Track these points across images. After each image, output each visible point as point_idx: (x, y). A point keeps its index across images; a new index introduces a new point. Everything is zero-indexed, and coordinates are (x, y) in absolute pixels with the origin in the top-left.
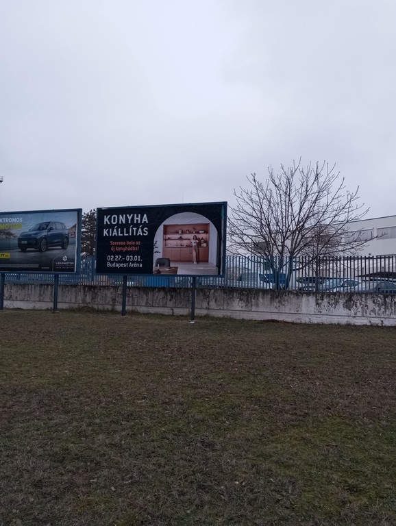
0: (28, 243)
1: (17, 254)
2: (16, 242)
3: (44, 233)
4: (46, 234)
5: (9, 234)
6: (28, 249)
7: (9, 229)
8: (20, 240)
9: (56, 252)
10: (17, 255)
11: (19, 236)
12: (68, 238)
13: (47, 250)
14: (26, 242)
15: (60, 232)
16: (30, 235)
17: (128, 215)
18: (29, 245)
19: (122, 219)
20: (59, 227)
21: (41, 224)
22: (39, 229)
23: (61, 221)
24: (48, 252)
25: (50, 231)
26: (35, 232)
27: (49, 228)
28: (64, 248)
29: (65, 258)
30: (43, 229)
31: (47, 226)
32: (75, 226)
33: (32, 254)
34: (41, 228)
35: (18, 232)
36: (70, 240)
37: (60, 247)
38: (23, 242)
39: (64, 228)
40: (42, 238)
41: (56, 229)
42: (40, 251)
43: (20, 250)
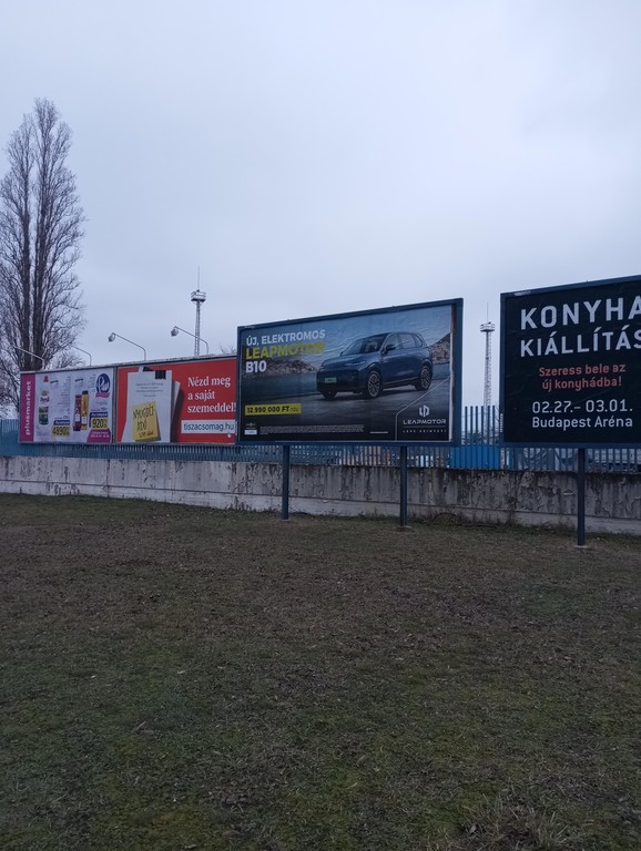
0: (338, 379)
1: (316, 404)
2: (313, 380)
3: (375, 359)
4: (377, 360)
5: (299, 365)
6: (339, 394)
7: (298, 354)
8: (320, 375)
9: (404, 398)
10: (315, 406)
11: (318, 367)
12: (429, 366)
13: (382, 393)
14: (334, 380)
15: (412, 353)
16: (343, 364)
17: (587, 304)
18: (342, 385)
19: (571, 314)
20: (408, 342)
21: (366, 341)
22: (362, 351)
23: (412, 330)
24: (383, 399)
25: (386, 353)
26: (354, 357)
27: (384, 346)
28: (420, 388)
29: (425, 411)
30: (372, 350)
31: (380, 343)
32: (446, 339)
33: (348, 404)
34: (366, 348)
35: (316, 359)
36: (436, 370)
37: (413, 387)
38: (327, 380)
39: (422, 345)
40: (369, 370)
41: (401, 347)
42: (367, 397)
43: (322, 396)
